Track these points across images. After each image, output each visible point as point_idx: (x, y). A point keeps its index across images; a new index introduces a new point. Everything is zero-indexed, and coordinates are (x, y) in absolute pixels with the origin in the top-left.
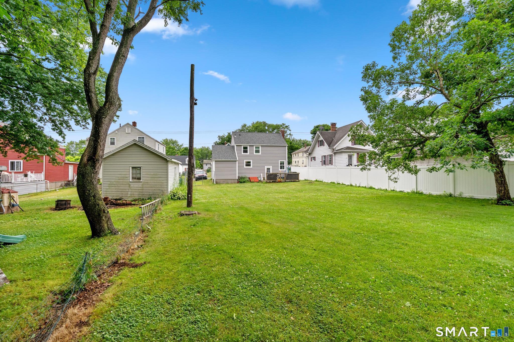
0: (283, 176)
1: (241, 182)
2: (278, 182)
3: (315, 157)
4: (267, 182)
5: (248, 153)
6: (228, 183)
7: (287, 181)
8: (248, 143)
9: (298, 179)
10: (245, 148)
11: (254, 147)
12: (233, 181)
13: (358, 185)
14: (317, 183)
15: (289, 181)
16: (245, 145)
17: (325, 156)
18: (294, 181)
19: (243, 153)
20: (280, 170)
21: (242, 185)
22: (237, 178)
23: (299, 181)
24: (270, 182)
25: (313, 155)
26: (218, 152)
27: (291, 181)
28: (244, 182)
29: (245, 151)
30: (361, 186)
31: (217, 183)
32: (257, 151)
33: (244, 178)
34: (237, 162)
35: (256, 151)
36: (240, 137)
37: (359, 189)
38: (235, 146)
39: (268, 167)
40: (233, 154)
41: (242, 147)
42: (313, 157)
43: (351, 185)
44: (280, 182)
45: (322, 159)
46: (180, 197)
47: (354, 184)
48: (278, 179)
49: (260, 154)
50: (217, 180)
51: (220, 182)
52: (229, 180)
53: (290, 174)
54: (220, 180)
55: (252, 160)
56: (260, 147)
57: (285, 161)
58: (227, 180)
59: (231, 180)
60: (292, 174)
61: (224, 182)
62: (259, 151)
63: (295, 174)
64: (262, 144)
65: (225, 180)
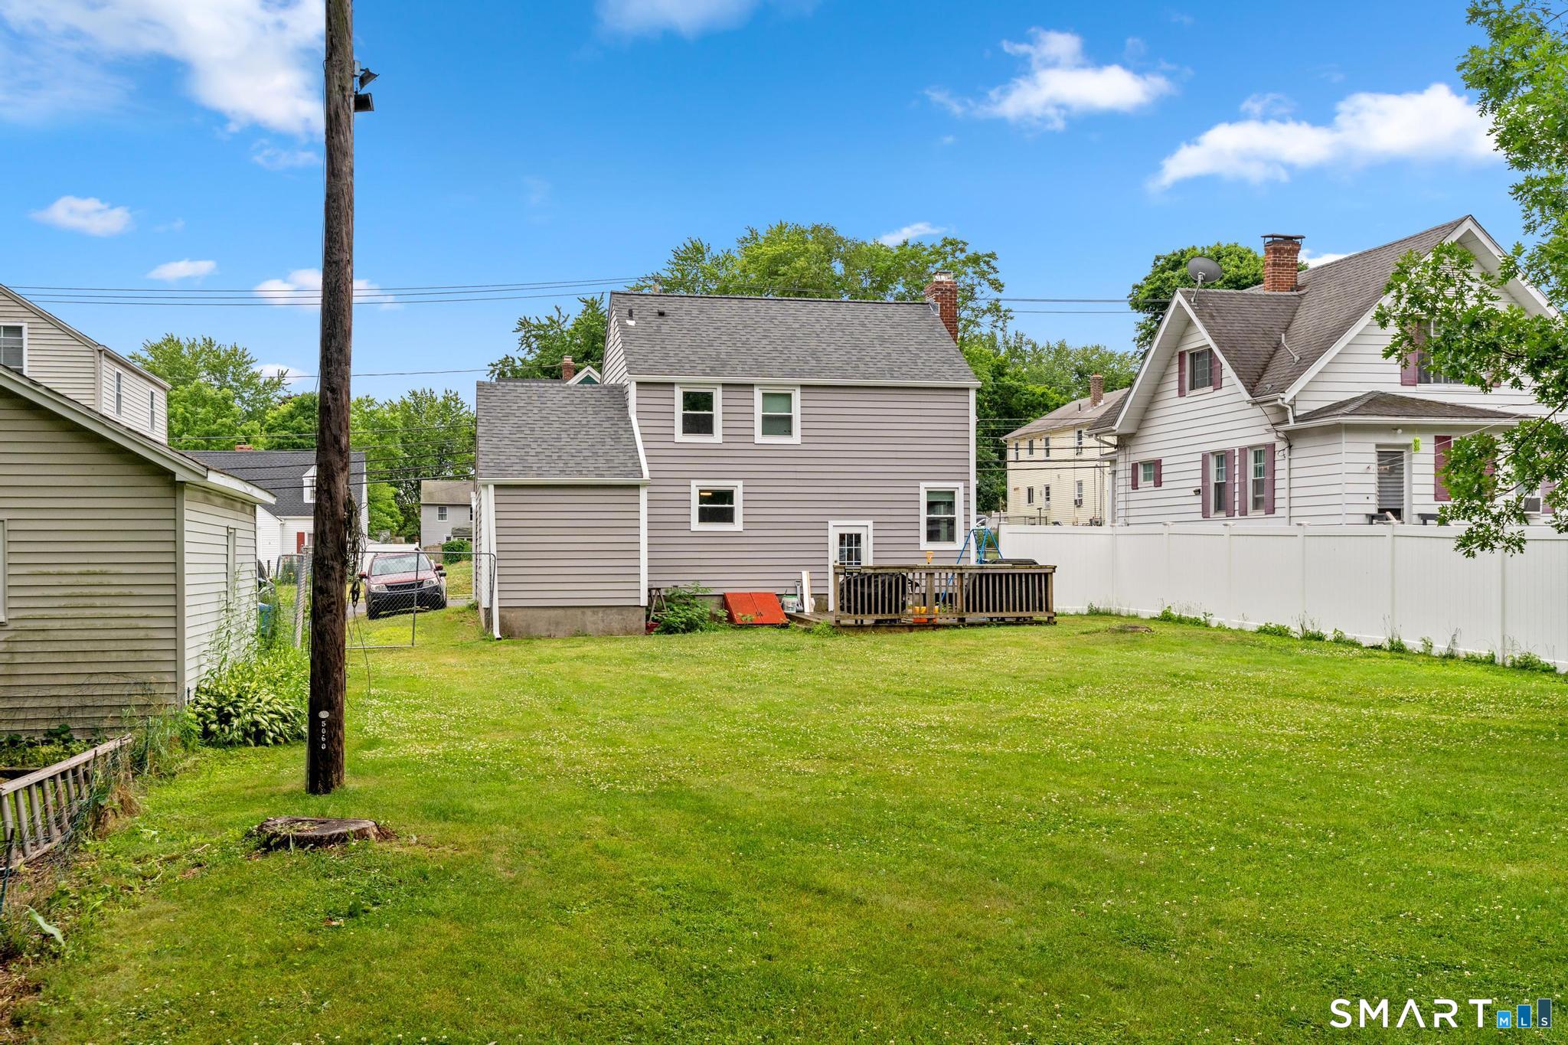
0: (942, 584)
1: (670, 629)
2: (911, 628)
3: (1156, 464)
4: (838, 628)
5: (717, 437)
6: (580, 633)
7: (970, 617)
8: (714, 372)
9: (1044, 604)
10: (698, 403)
11: (758, 394)
12: (615, 619)
13: (1440, 647)
14: (1168, 630)
15: (983, 617)
16: (699, 382)
17: (1223, 457)
18: (1019, 622)
19: (679, 436)
20: (925, 545)
21: (677, 644)
22: (644, 602)
23: (1051, 621)
24: (860, 627)
25: (1144, 452)
26: (519, 428)
27: (1002, 622)
28: (690, 627)
29: (698, 421)
30: (1462, 650)
31: (508, 632)
32: (778, 424)
33: (688, 600)
34: (643, 494)
35: (765, 419)
36: (665, 329)
37: (1450, 671)
38: (633, 390)
39: (850, 526)
40: (617, 439)
41: (678, 394)
42: (1147, 464)
43: (1398, 649)
44: (930, 625)
45: (1205, 478)
46: (264, 724)
47: (1413, 643)
48: (914, 609)
49: (796, 438)
50: (511, 616)
51: (528, 626)
52: (589, 612)
53: (994, 575)
54: (530, 612)
55: (740, 483)
56: (797, 396)
57: (961, 485)
58: (579, 612)
59: (600, 615)
60: (1007, 575)
61: (557, 624)
62: (789, 419)
63: (1027, 575)
64: (811, 374)
65: (560, 612)
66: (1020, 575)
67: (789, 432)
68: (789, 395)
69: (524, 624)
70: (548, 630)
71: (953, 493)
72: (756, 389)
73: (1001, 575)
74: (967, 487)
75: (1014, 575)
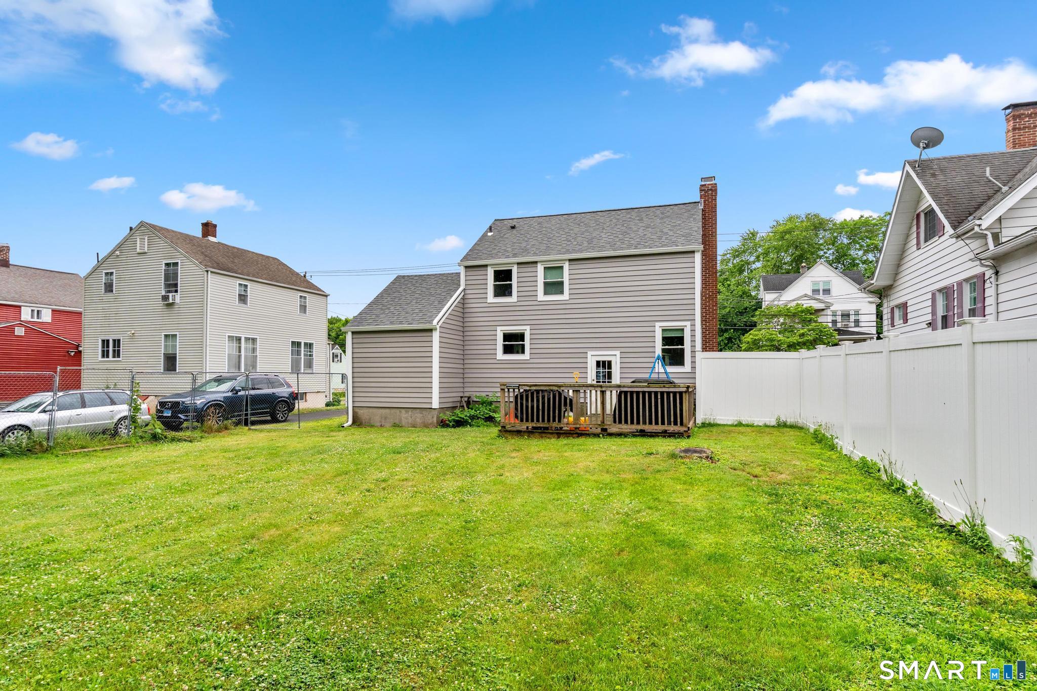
3: (904, 306)
4: (505, 432)
5: (514, 298)
6: (398, 426)
7: (614, 429)
8: (513, 255)
9: (683, 420)
10: (503, 276)
11: (540, 268)
12: (418, 417)
15: (625, 428)
16: (504, 263)
17: (946, 292)
19: (491, 299)
20: (659, 368)
22: (435, 406)
23: (685, 435)
25: (897, 298)
27: (643, 434)
29: (503, 289)
31: (357, 422)
32: (554, 287)
34: (436, 335)
35: (546, 284)
38: (463, 272)
39: (604, 355)
40: (442, 302)
41: (491, 272)
42: (898, 306)
45: (934, 313)
48: (569, 420)
49: (566, 296)
50: (360, 412)
51: (370, 419)
52: (403, 411)
53: (632, 393)
54: (371, 410)
55: (528, 328)
56: (566, 266)
57: (688, 324)
58: (398, 411)
59: (410, 413)
60: (644, 393)
61: (386, 418)
62: (562, 283)
63: (662, 393)
64: (575, 251)
65: (387, 411)
66: (656, 393)
67: (562, 292)
68: (562, 268)
69: (368, 417)
70: (381, 422)
71: (683, 330)
72: (539, 265)
73: (638, 393)
74: (693, 325)
75: (650, 393)
